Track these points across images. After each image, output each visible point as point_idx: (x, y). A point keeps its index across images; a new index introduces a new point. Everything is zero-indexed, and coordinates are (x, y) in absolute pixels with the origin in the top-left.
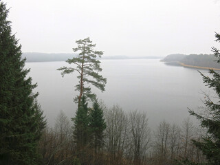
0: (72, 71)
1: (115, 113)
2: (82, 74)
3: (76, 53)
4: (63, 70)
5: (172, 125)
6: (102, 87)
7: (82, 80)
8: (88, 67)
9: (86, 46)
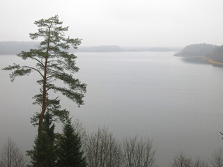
0: (28, 71)
1: (100, 142)
2: (45, 77)
3: (35, 40)
4: (13, 70)
5: (194, 161)
6: (78, 99)
7: (44, 87)
8: (54, 66)
9: (52, 29)
